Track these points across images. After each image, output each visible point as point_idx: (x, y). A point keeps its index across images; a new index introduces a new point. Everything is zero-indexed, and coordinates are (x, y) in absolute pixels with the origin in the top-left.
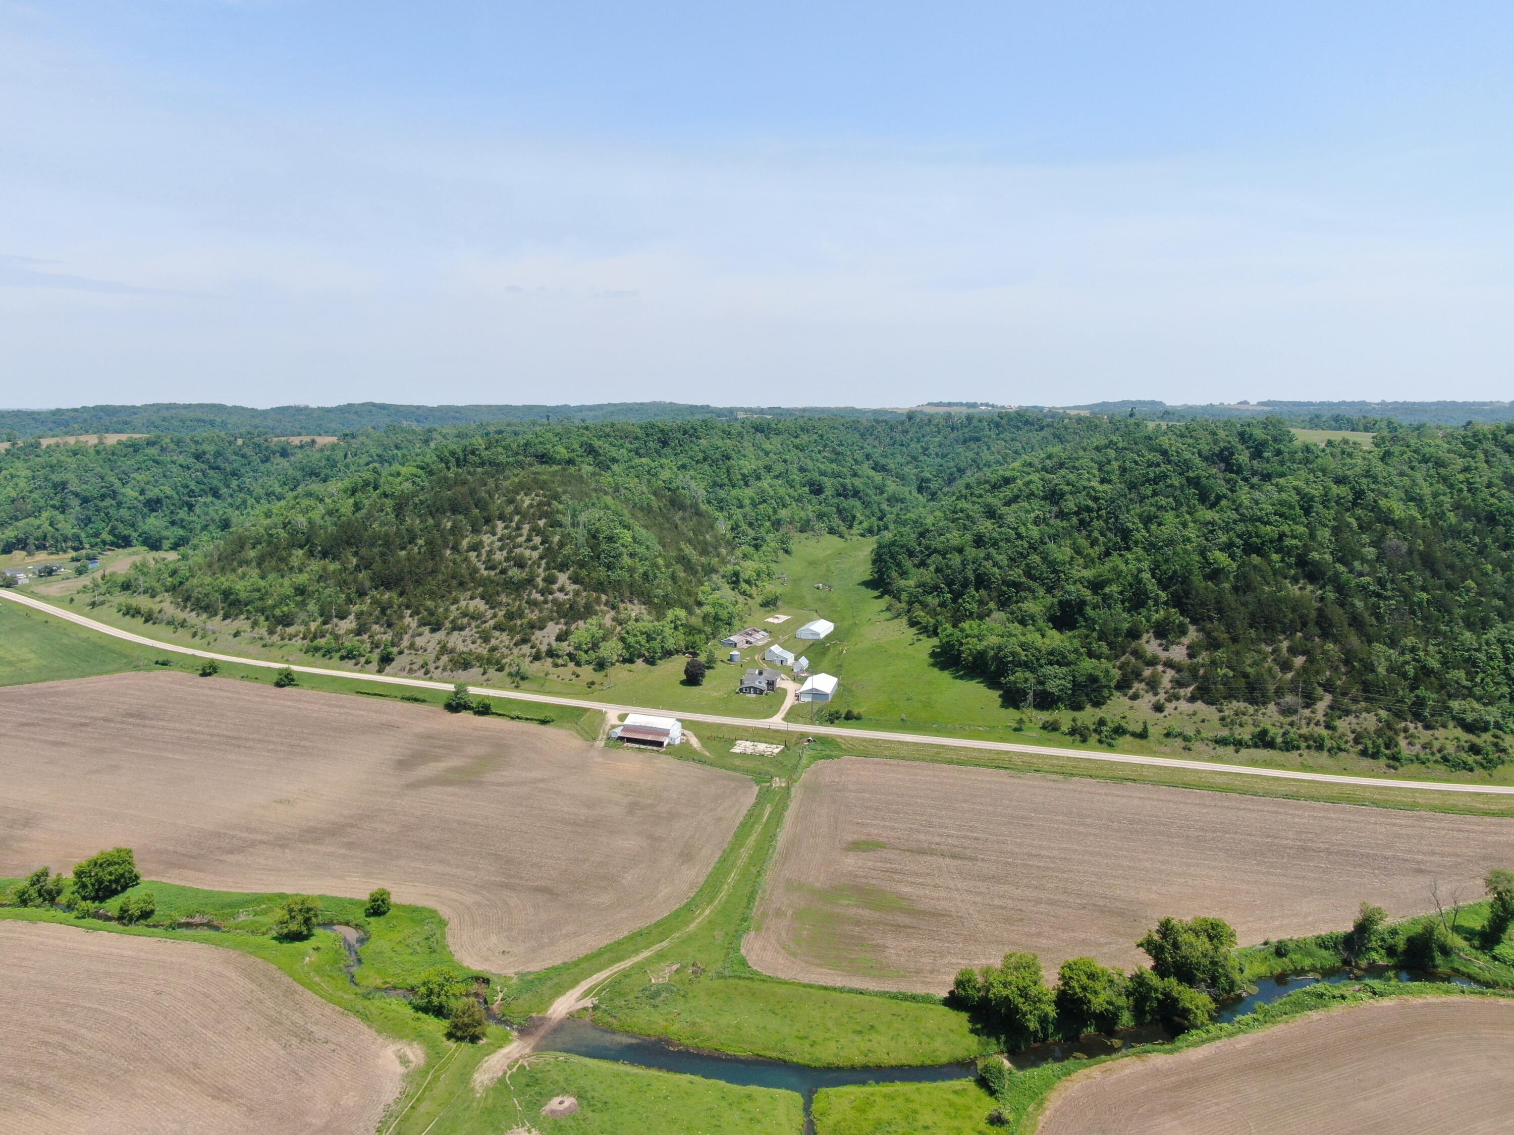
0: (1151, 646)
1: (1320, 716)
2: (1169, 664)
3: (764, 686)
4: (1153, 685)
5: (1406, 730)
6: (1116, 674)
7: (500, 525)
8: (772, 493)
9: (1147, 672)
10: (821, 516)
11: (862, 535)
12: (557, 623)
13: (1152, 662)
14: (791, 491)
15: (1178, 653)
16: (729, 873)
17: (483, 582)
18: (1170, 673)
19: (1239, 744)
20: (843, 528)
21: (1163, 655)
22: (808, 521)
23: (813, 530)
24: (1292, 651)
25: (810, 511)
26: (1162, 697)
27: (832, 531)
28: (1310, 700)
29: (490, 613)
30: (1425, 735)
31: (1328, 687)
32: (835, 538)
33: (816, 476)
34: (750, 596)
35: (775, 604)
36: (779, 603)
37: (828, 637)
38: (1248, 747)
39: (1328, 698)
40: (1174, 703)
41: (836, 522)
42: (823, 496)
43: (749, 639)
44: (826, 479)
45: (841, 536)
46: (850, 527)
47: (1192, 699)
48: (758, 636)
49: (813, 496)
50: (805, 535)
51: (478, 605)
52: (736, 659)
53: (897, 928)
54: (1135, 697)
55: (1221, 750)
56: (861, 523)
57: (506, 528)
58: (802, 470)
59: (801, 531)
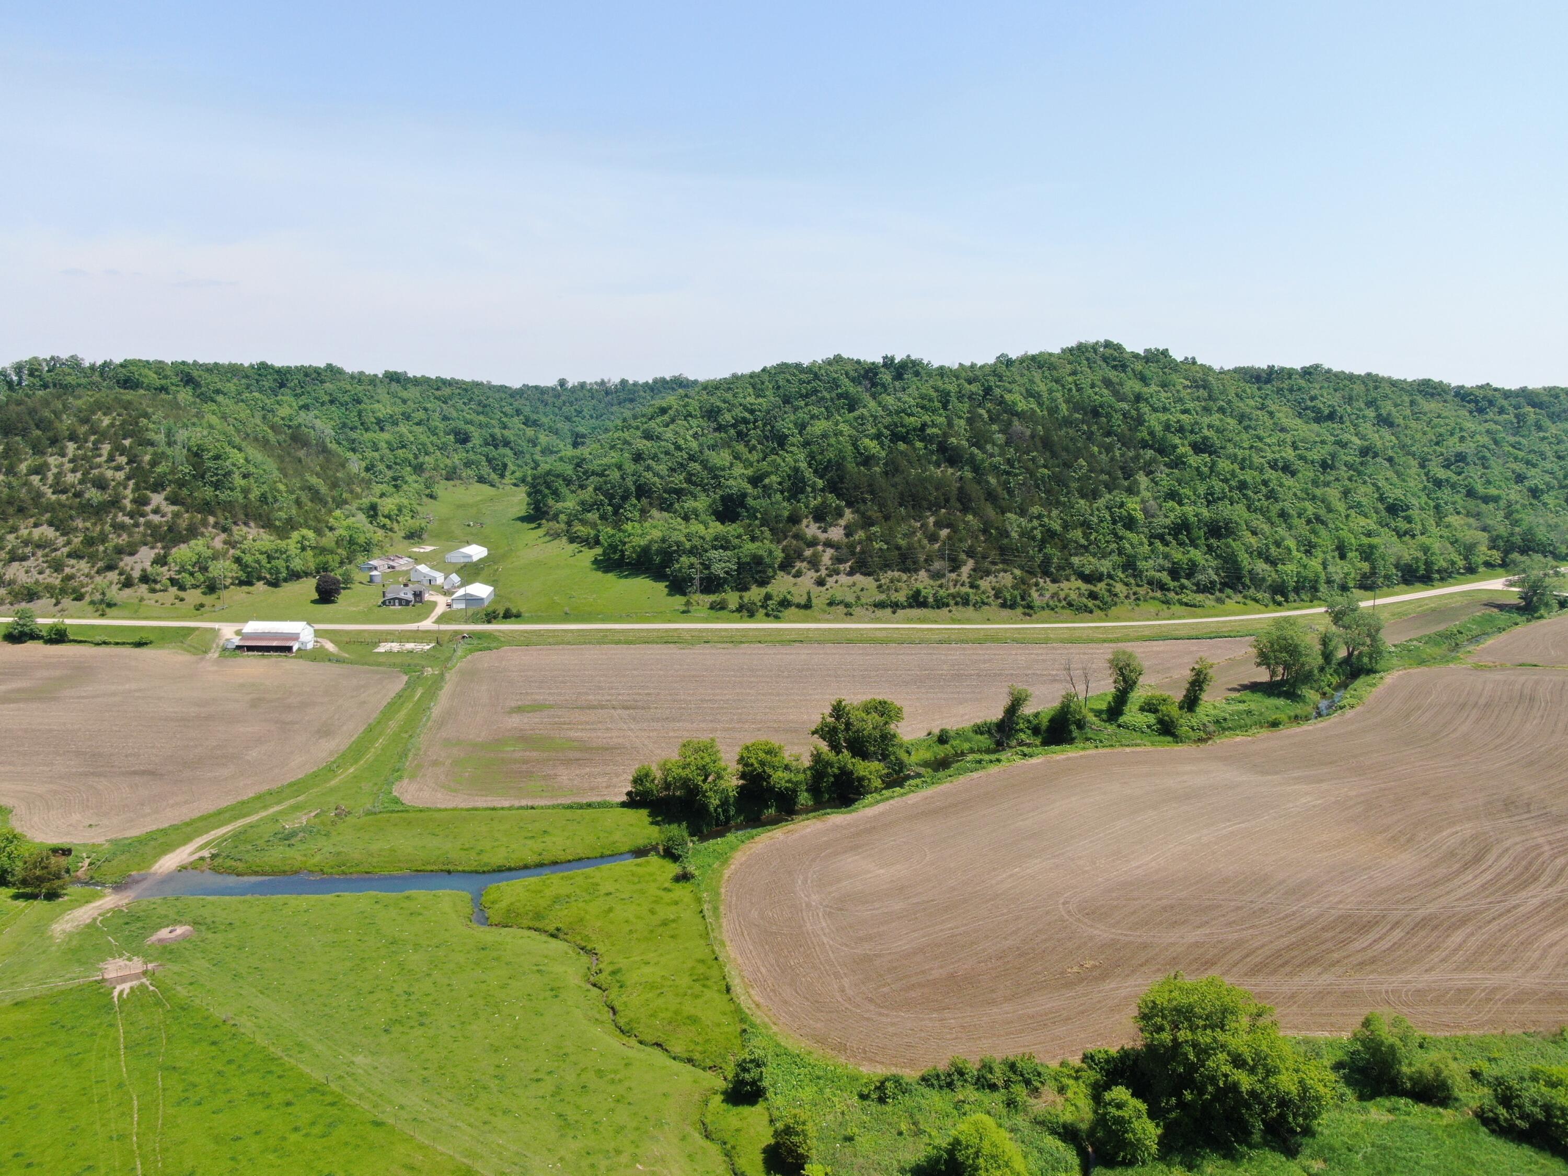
0: (811, 529)
1: (965, 577)
2: (828, 544)
3: (410, 597)
4: (814, 563)
5: (1037, 584)
6: (779, 555)
7: (71, 447)
8: (412, 439)
9: (808, 553)
10: (468, 464)
11: (515, 485)
12: (152, 548)
13: (813, 543)
14: (434, 439)
15: (836, 533)
16: (377, 739)
17: (50, 508)
18: (830, 552)
19: (895, 606)
20: (494, 477)
21: (822, 537)
22: (455, 468)
23: (460, 478)
24: (939, 525)
25: (457, 458)
26: (823, 572)
27: (481, 480)
28: (955, 566)
29: (61, 541)
30: (1053, 587)
31: (971, 553)
32: (486, 488)
33: (461, 425)
34: (391, 530)
35: (420, 537)
36: (425, 536)
37: (481, 560)
38: (904, 608)
39: (971, 563)
40: (835, 578)
41: (486, 470)
42: (470, 445)
43: (391, 563)
44: (472, 428)
45: (493, 486)
46: (502, 476)
47: (851, 573)
48: (402, 562)
49: (458, 445)
50: (452, 483)
51: (49, 532)
52: (377, 580)
53: (568, 762)
54: (798, 574)
55: (880, 613)
56: (513, 472)
57: (79, 448)
58: (445, 418)
59: (447, 479)
